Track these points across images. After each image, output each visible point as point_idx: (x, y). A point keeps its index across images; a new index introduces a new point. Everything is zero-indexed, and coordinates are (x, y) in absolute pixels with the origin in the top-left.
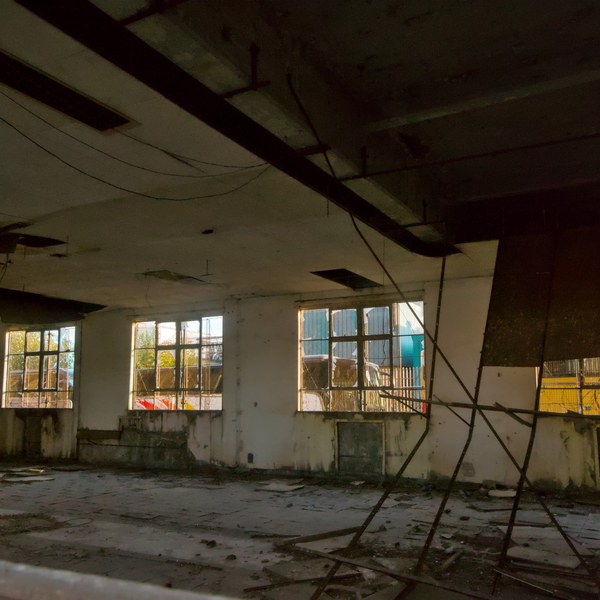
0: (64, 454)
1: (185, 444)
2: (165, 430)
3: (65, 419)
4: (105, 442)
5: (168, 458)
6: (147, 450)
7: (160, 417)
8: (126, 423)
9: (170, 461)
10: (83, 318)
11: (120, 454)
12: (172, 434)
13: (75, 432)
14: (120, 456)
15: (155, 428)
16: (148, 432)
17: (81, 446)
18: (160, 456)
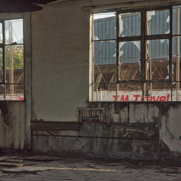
0: (16, 145)
1: (157, 135)
2: (132, 121)
3: (16, 111)
4: (63, 133)
5: (135, 148)
6: (110, 141)
7: (126, 109)
8: (86, 115)
9: (138, 151)
10: (41, 8)
11: (80, 145)
12: (140, 125)
13: (29, 123)
14: (80, 147)
15: (120, 119)
16: (112, 123)
17: (34, 137)
18: (127, 147)
